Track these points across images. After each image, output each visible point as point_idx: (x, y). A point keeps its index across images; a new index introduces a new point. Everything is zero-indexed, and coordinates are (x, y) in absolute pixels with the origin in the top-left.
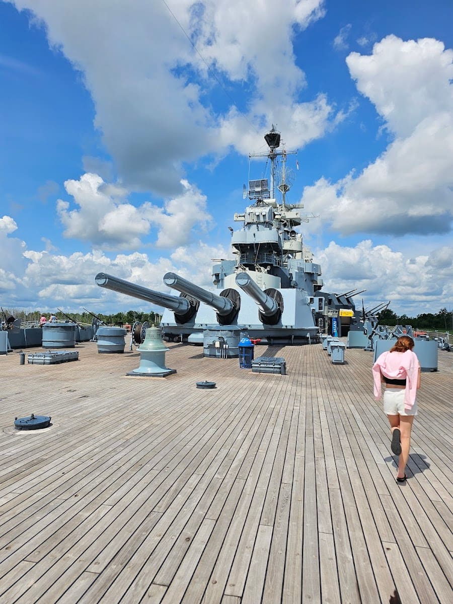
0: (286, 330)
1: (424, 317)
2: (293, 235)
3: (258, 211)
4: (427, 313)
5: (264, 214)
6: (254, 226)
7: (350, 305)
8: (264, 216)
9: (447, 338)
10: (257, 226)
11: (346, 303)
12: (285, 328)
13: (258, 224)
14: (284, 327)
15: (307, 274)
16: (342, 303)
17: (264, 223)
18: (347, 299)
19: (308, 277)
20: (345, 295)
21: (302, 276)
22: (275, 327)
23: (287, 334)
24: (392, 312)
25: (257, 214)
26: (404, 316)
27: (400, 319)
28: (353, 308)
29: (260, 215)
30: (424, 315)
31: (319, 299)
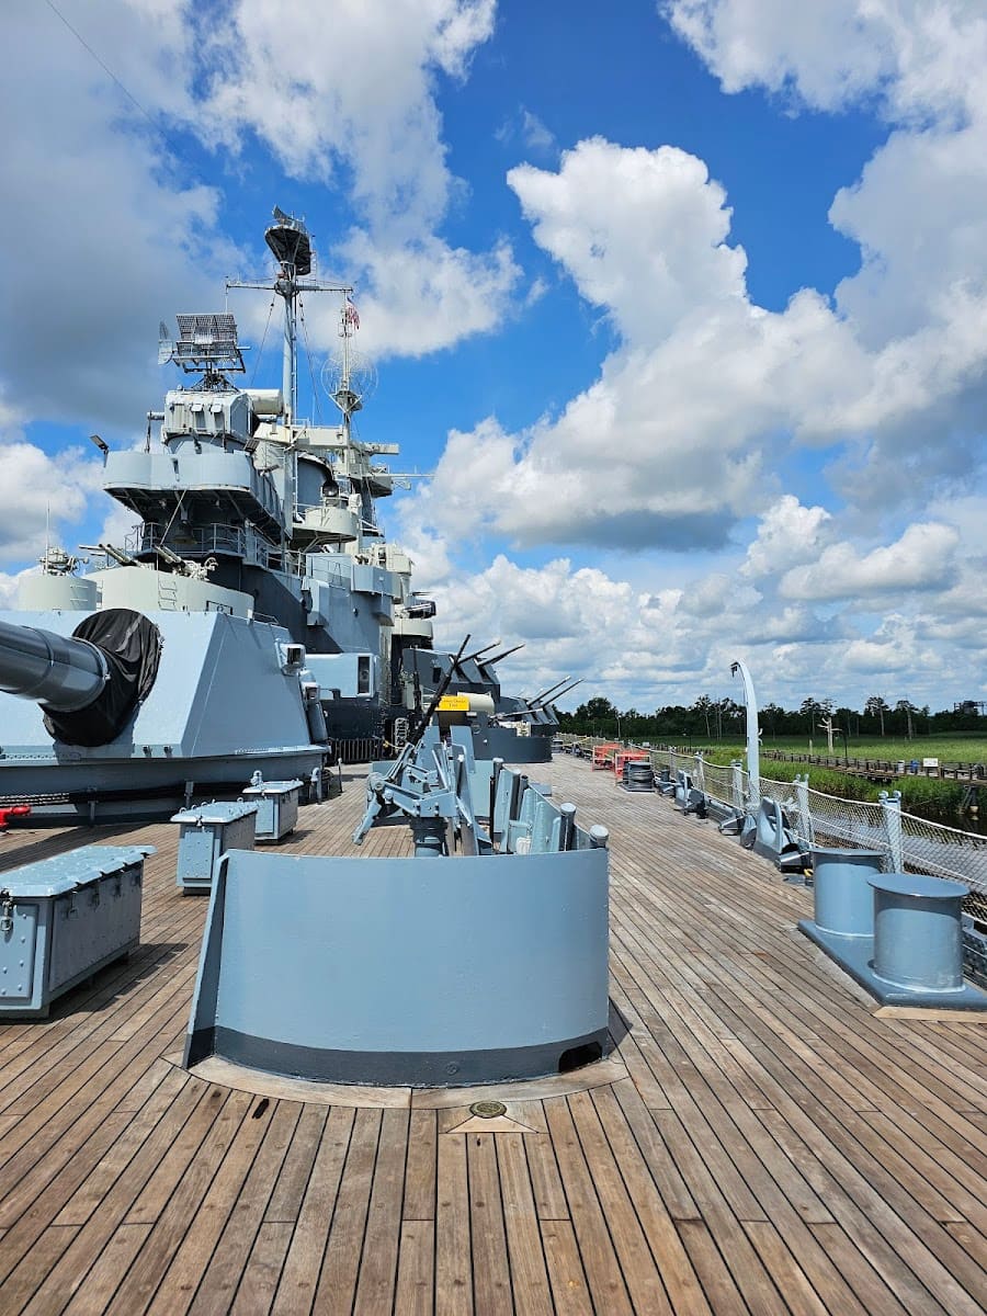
0: (148, 763)
1: (669, 713)
2: (330, 493)
3: (200, 400)
4: (673, 706)
5: (216, 409)
6: (189, 445)
7: (487, 684)
8: (219, 415)
9: (698, 774)
10: (198, 445)
11: (477, 678)
12: (143, 755)
13: (199, 439)
14: (139, 754)
15: (361, 597)
16: (468, 680)
17: (219, 436)
18: (481, 668)
19: (362, 604)
20: (475, 656)
21: (343, 602)
22: (100, 753)
23: (164, 779)
24: (609, 704)
25: (197, 408)
26: (632, 712)
27: (623, 718)
28: (495, 690)
29: (207, 413)
30: (669, 708)
31: (360, 658)
